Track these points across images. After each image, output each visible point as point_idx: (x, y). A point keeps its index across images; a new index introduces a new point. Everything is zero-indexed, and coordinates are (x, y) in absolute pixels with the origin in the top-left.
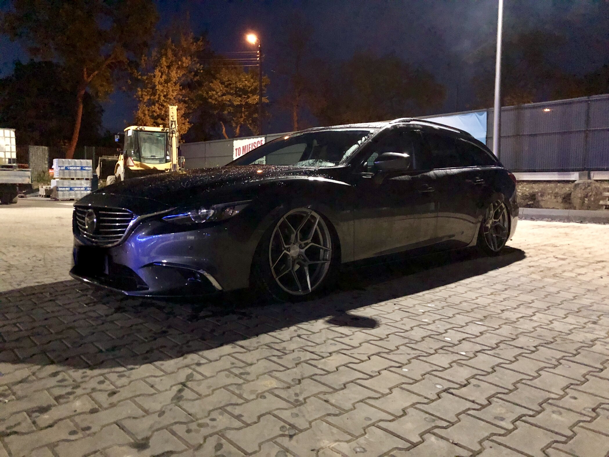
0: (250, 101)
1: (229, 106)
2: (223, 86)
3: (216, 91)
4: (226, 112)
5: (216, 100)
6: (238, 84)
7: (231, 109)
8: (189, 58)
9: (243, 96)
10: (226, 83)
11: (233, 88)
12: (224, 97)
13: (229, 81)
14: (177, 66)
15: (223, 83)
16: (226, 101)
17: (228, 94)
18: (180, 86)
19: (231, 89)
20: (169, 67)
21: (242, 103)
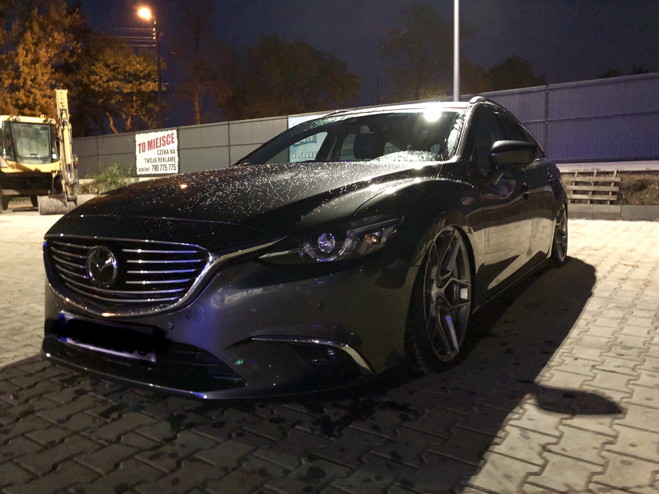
0: (143, 88)
1: (117, 93)
2: (109, 70)
3: (100, 75)
4: (113, 102)
5: (100, 86)
6: (128, 68)
7: (119, 97)
8: (62, 34)
9: (134, 82)
10: (112, 67)
11: (121, 72)
12: (111, 83)
13: (115, 64)
14: (47, 43)
15: (107, 66)
16: (113, 87)
17: (115, 80)
18: (52, 68)
19: (119, 74)
20: (36, 44)
21: (133, 91)
